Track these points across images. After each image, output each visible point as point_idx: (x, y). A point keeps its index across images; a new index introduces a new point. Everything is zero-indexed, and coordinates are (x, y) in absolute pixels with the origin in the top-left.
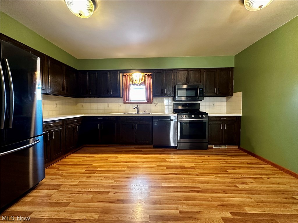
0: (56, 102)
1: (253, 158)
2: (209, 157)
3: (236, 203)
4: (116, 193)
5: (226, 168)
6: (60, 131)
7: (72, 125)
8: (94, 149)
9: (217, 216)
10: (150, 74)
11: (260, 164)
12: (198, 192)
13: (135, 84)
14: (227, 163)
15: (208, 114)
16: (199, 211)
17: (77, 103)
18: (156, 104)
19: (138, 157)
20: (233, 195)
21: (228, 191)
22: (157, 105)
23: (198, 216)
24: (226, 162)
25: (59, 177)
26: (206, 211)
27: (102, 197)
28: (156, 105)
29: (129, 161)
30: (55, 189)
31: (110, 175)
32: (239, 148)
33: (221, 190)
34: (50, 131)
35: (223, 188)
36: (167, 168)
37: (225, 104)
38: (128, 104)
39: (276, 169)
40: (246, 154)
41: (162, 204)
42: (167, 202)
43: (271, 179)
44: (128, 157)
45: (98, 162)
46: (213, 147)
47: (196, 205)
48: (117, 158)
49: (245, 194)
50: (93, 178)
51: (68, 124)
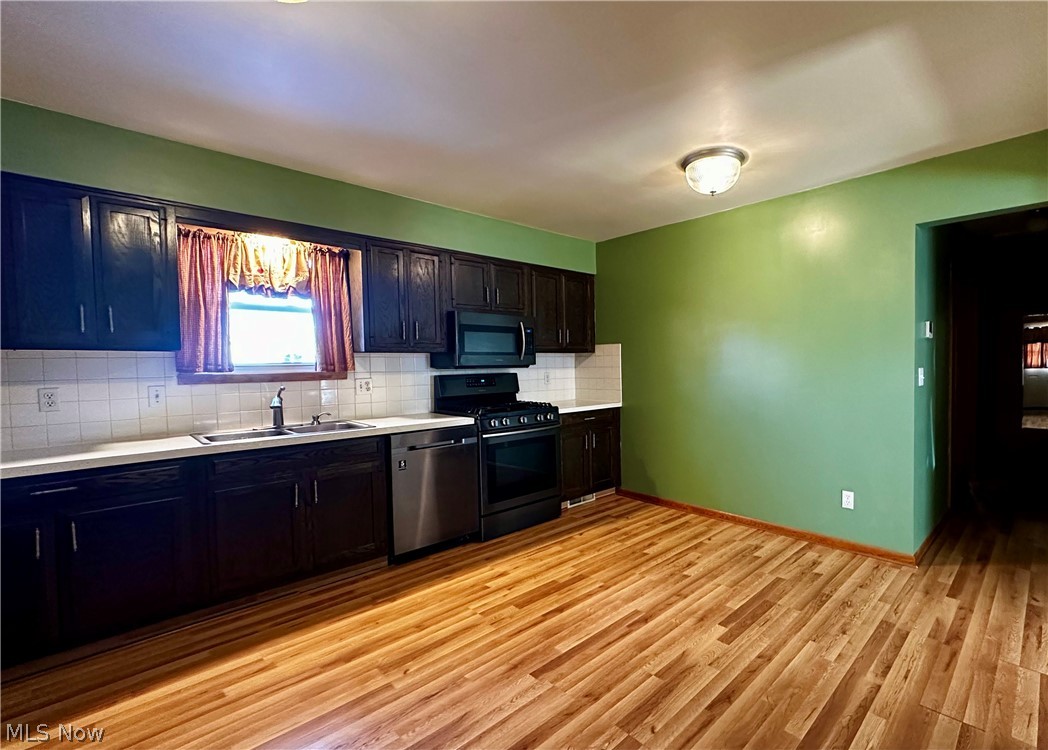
1: (657, 509)
2: (581, 534)
3: (711, 605)
5: (638, 547)
9: (711, 641)
10: (337, 251)
11: (679, 517)
12: (645, 620)
13: (260, 289)
14: (629, 536)
15: (556, 408)
16: (681, 652)
18: (364, 381)
19: (375, 622)
20: (696, 593)
21: (684, 592)
22: (367, 384)
23: (689, 661)
24: (625, 534)
26: (689, 645)
28: (364, 386)
29: (360, 649)
32: (618, 492)
33: (674, 594)
35: (672, 589)
36: (520, 606)
37: (571, 373)
38: (213, 386)
39: (703, 518)
40: (639, 502)
41: (612, 688)
42: (617, 677)
43: (713, 539)
44: (332, 639)
45: (185, 731)
46: (569, 505)
47: (669, 646)
48: (272, 666)
49: (707, 582)
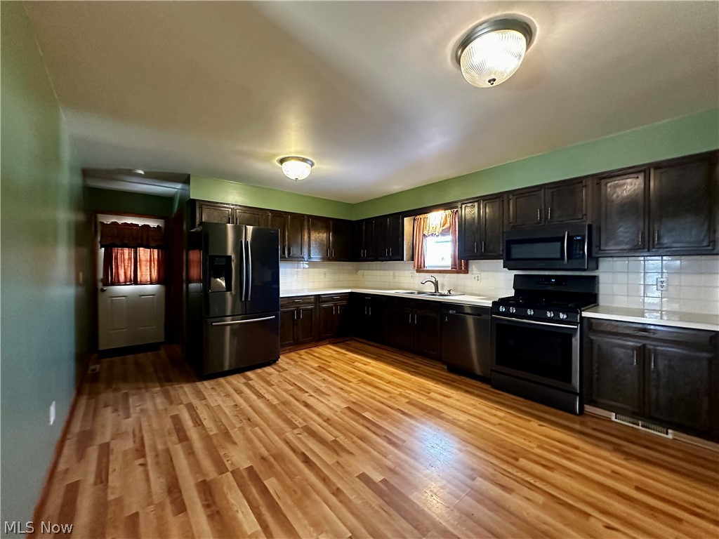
0: (326, 270)
4: (311, 396)
6: (311, 310)
7: (330, 304)
8: (359, 345)
13: (432, 235)
17: (357, 270)
18: (476, 275)
22: (478, 277)
25: (292, 363)
27: (298, 393)
30: (279, 371)
31: (330, 379)
34: (298, 307)
46: (613, 417)
50: (314, 376)
51: (324, 302)
